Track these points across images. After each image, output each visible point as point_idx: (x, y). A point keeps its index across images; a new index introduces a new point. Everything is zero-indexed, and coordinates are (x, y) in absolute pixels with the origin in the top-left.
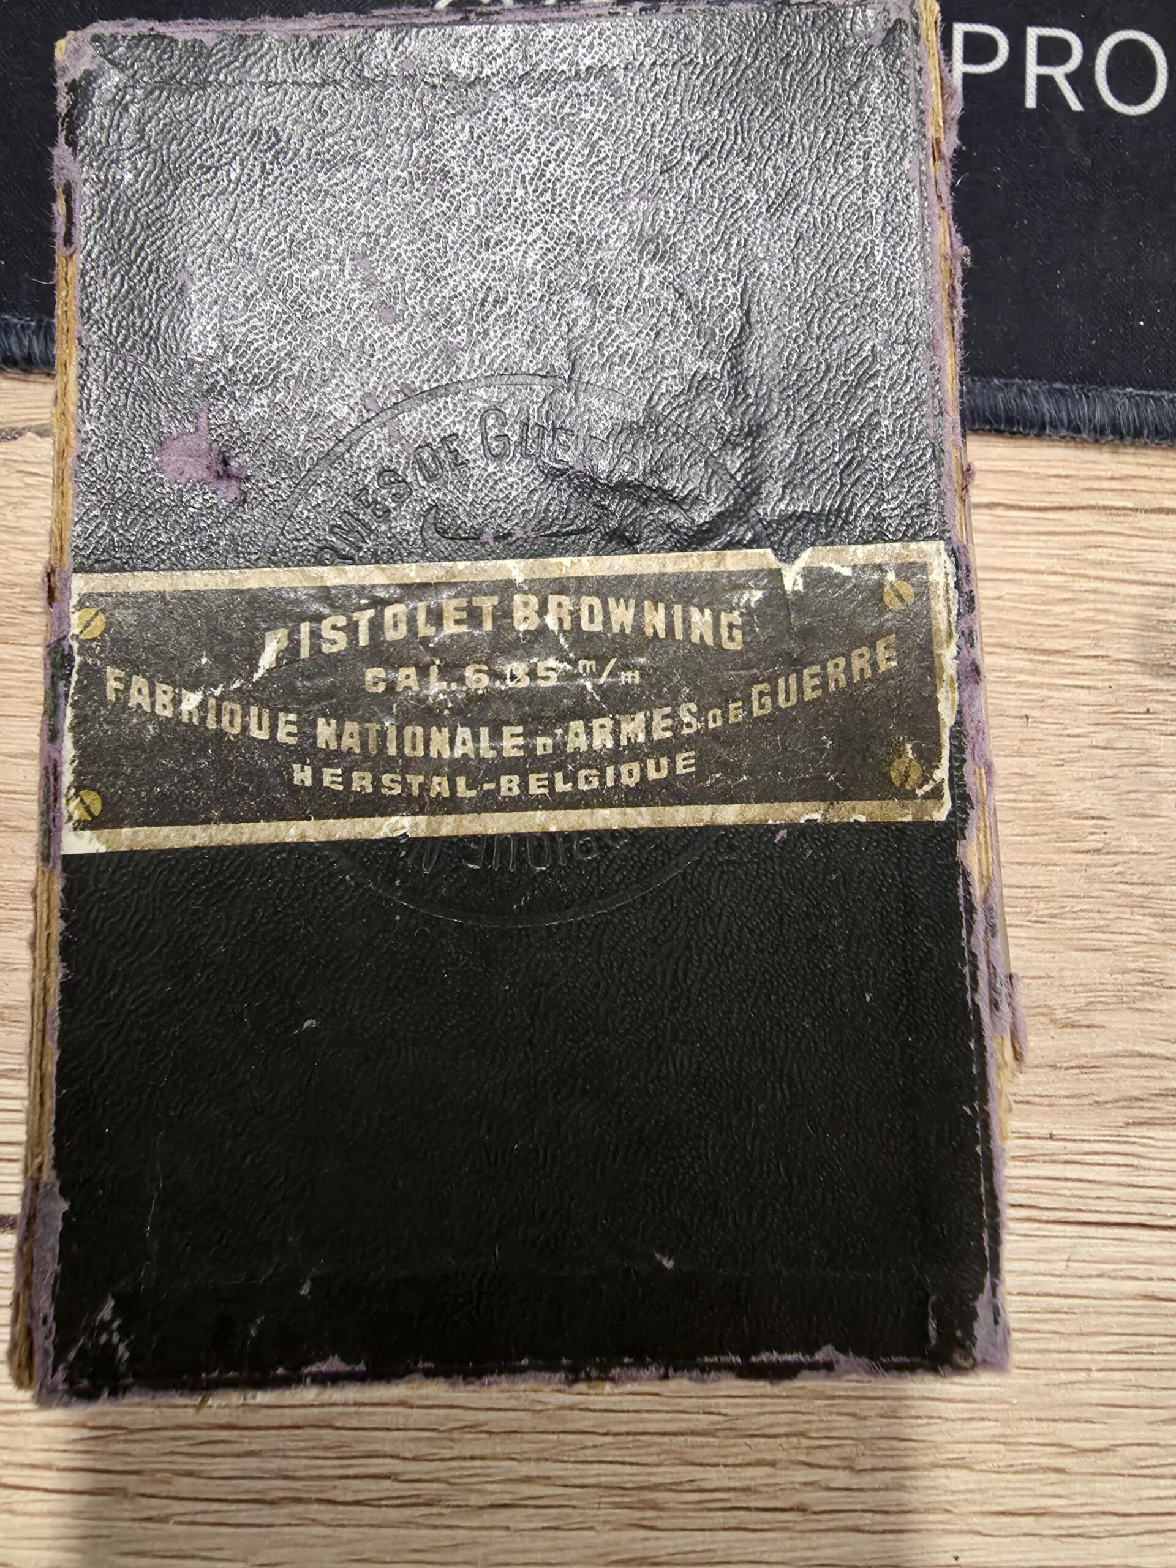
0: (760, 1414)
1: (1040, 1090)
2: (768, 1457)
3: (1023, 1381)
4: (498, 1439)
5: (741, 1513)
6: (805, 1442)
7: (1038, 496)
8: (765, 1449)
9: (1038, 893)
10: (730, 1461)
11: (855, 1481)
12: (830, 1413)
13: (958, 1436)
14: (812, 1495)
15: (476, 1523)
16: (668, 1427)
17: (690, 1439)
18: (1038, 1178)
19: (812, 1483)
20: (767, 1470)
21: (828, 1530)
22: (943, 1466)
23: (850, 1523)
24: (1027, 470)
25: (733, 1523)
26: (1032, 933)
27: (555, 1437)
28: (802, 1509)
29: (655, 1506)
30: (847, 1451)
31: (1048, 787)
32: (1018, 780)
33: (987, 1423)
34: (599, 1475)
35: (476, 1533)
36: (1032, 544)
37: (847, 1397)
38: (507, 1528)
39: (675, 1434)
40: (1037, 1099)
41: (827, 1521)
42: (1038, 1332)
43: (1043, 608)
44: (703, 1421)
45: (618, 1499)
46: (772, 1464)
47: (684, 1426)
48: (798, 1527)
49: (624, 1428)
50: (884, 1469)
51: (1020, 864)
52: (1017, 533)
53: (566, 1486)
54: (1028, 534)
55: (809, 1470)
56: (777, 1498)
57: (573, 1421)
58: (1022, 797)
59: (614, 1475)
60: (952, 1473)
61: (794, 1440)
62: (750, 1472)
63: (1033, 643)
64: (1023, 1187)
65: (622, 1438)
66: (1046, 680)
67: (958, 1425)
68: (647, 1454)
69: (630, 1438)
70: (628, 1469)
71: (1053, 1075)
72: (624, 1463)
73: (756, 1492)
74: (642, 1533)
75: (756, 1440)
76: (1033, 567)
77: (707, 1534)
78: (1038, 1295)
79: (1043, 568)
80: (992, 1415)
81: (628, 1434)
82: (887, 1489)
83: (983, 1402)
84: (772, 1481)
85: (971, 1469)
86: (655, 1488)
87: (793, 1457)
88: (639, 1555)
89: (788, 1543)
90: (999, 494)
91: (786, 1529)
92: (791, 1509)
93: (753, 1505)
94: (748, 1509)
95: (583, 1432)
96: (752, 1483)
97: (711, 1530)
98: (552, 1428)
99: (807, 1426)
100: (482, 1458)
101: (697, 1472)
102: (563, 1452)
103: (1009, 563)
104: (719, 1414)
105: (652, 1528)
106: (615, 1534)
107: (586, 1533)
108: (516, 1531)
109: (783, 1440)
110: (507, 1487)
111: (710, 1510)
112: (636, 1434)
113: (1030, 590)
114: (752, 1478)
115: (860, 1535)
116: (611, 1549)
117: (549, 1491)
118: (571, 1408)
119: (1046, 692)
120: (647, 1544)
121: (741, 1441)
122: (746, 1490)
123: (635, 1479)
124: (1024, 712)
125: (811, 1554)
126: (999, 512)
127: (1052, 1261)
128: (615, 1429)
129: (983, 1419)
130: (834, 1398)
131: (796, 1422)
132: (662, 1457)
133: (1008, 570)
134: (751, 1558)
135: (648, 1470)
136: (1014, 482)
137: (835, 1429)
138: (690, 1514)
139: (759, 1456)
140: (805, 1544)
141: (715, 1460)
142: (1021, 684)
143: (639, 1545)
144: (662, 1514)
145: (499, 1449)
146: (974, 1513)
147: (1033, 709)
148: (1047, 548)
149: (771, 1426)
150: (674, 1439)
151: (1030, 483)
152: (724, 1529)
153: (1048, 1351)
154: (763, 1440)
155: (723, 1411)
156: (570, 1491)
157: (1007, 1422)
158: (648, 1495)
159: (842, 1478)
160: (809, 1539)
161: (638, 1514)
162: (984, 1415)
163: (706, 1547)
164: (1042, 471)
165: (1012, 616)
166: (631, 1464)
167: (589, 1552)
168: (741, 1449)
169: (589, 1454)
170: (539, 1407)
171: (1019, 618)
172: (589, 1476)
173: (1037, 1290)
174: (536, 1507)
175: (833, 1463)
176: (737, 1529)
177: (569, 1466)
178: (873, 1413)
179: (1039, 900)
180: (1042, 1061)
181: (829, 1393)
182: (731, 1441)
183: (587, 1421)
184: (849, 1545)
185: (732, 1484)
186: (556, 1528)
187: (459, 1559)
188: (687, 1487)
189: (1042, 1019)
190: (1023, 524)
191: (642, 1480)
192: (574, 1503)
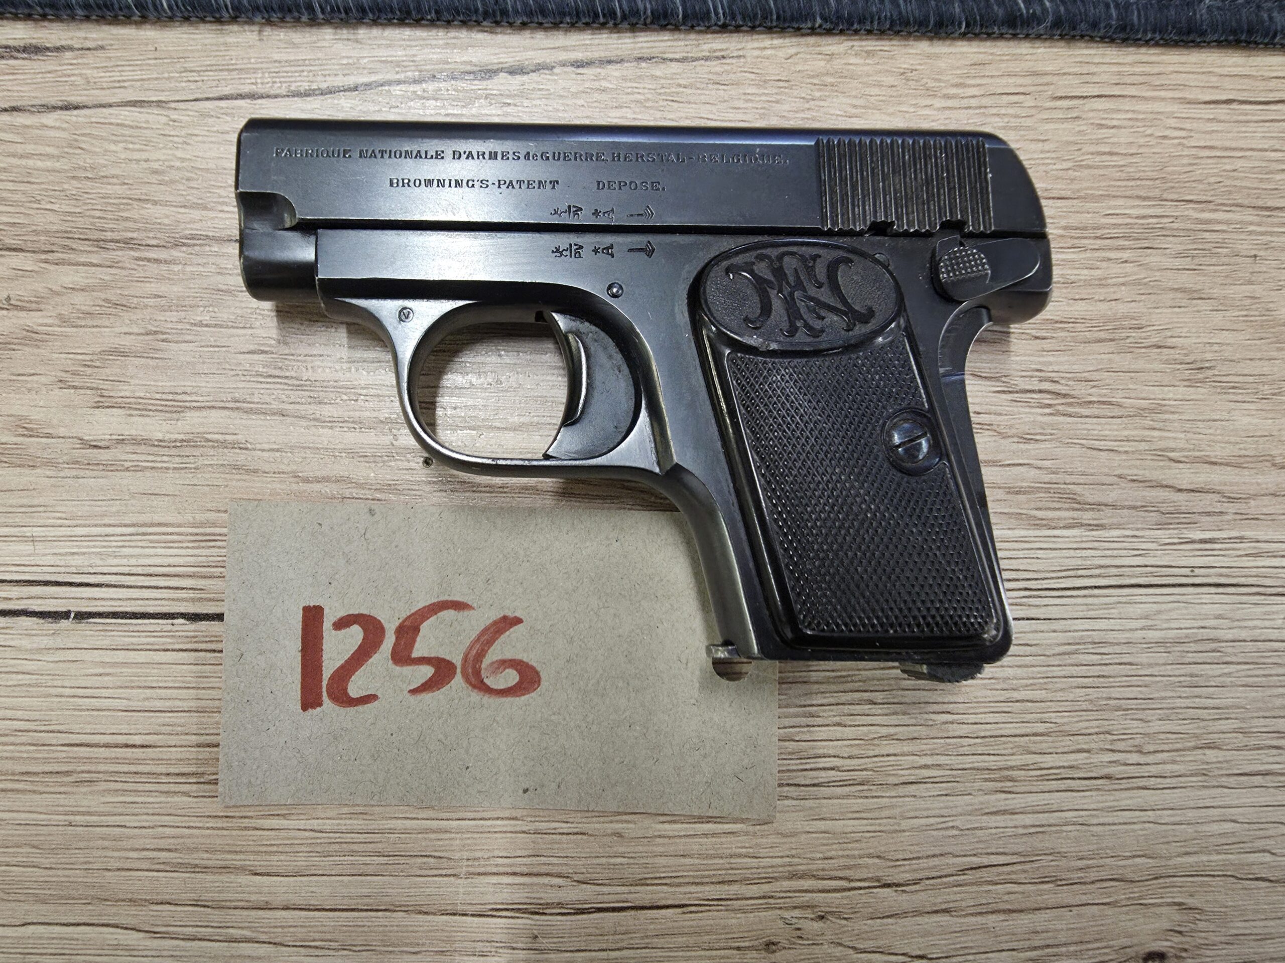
0: (1077, 722)
1: (1265, 511)
2: (1085, 747)
3: (1254, 694)
4: (905, 743)
5: (1069, 781)
6: (1109, 737)
7: (1263, 94)
8: (1082, 742)
9: (1263, 379)
10: (1059, 750)
11: (1142, 759)
12: (1126, 719)
13: (1211, 729)
14: (1113, 769)
15: (893, 794)
16: (1018, 732)
17: (1032, 738)
18: (1263, 567)
19: (1114, 762)
20: (1085, 755)
21: (1126, 789)
22: (1201, 748)
23: (1141, 784)
24: (1255, 74)
25: (1063, 787)
26: (1260, 406)
27: (942, 741)
28: (1108, 777)
29: (1012, 780)
30: (1137, 742)
31: (1271, 305)
32: (1249, 301)
33: (1230, 721)
34: (973, 762)
35: (895, 800)
36: (1259, 129)
37: (1136, 709)
38: (915, 796)
39: (1023, 736)
40: (1263, 517)
41: (1125, 784)
42: (1264, 664)
43: (1267, 176)
44: (1041, 728)
45: (987, 776)
46: (1088, 751)
47: (1028, 731)
48: (1107, 788)
49: (988, 734)
50: (1162, 751)
51: (1251, 359)
52: (1247, 122)
53: (952, 770)
54: (1256, 122)
55: (1111, 754)
56: (1092, 771)
57: (953, 730)
58: (1252, 313)
59: (985, 762)
60: (1207, 751)
61: (1102, 736)
62: (1073, 756)
63: (1260, 203)
64: (1254, 574)
65: (987, 740)
66: (1269, 229)
67: (1210, 723)
68: (1004, 749)
69: (992, 739)
70: (992, 758)
71: (1274, 500)
72: (989, 755)
73: (1078, 768)
74: (1004, 796)
75: (1076, 737)
76: (1260, 146)
77: (1047, 794)
78: (1264, 641)
79: (1266, 147)
80: (1233, 716)
81: (991, 737)
82: (1164, 763)
83: (1227, 708)
84: (1088, 761)
85: (1219, 748)
86: (1011, 768)
87: (1102, 746)
88: (1002, 808)
89: (1100, 798)
90: (1234, 92)
91: (1098, 789)
92: (1102, 778)
93: (1075, 776)
94: (1073, 779)
95: (961, 737)
96: (1075, 763)
97: (1049, 792)
98: (940, 735)
99: (1111, 727)
100: (895, 755)
101: (1038, 759)
102: (947, 750)
103: (1241, 144)
104: (1051, 723)
105: (1010, 792)
106: (986, 797)
107: (966, 797)
108: (921, 797)
109: (1094, 737)
110: (912, 771)
111: (1048, 780)
112: (996, 737)
113: (1257, 164)
114: (1076, 760)
115: (1146, 791)
116: (983, 806)
117: (941, 773)
118: (952, 723)
119: (1269, 238)
120: (1007, 802)
121: (1067, 738)
122: (1071, 767)
123: (998, 763)
124: (1253, 253)
125: (1116, 804)
126: (1235, 106)
127: (1274, 619)
128: (982, 734)
129: (1227, 719)
130: (1128, 710)
131: (1104, 726)
132: (1015, 750)
133: (1242, 149)
134: (1076, 807)
135: (1006, 758)
136: (1246, 83)
137: (1129, 729)
138: (1035, 783)
139: (1079, 747)
140: (1112, 798)
141: (1051, 750)
142: (1251, 233)
143: (1002, 803)
144: (1016, 784)
145: (905, 749)
146: (1222, 775)
147: (1260, 250)
148: (1270, 132)
149: (1086, 728)
150: (1022, 739)
151: (1258, 84)
152: (1058, 791)
153: (1271, 675)
154: (1081, 737)
155: (1054, 721)
156: (954, 772)
157: (1243, 720)
158: (1006, 773)
159: (1134, 758)
160: (1112, 795)
161: (1000, 785)
162: (1227, 716)
163: (1046, 802)
164: (1267, 74)
165: (1244, 184)
166: (994, 755)
167: (970, 808)
168: (1067, 743)
169: (965, 750)
170: (931, 723)
171: (1249, 185)
172: (965, 763)
173: (1263, 638)
174: (932, 783)
175: (1127, 749)
176: (1066, 791)
177: (953, 758)
178: (1154, 718)
179: (1264, 383)
180: (1267, 492)
181: (1124, 707)
182: (1060, 739)
183: (964, 730)
184: (1140, 797)
185: (1061, 764)
186: (946, 795)
187: (884, 816)
188: (1032, 767)
189: (1267, 464)
190: (1253, 115)
191: (1001, 764)
192: (958, 779)
